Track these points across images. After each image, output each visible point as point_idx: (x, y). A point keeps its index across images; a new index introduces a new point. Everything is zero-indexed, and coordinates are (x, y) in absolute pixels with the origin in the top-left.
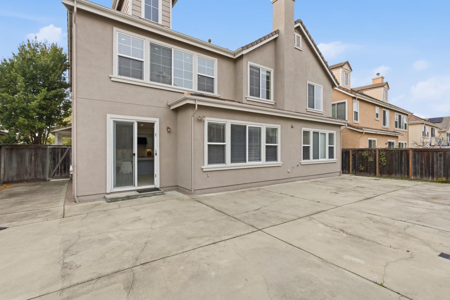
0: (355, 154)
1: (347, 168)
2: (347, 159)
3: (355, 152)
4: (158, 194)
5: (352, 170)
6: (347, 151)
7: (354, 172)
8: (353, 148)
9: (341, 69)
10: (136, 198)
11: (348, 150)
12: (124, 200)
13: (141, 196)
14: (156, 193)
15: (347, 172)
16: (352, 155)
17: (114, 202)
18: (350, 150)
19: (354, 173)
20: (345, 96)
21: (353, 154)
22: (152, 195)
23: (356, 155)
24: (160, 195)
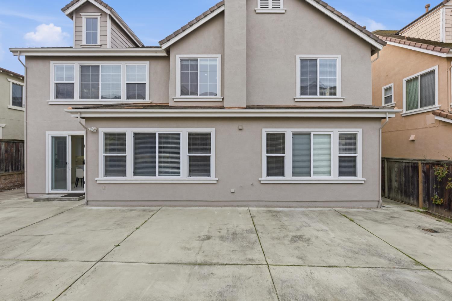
0: (428, 170)
1: (415, 196)
2: (416, 179)
3: (428, 166)
4: (73, 199)
5: (424, 201)
6: (414, 163)
7: (427, 204)
8: (423, 158)
9: (441, 10)
10: (53, 201)
11: (416, 162)
12: (44, 201)
13: (58, 200)
14: (70, 198)
15: (415, 203)
16: (424, 172)
17: (37, 201)
18: (419, 162)
19: (428, 207)
20: (435, 59)
21: (425, 170)
22: (67, 200)
23: (429, 172)
24: (74, 201)
